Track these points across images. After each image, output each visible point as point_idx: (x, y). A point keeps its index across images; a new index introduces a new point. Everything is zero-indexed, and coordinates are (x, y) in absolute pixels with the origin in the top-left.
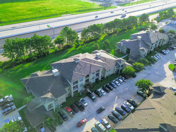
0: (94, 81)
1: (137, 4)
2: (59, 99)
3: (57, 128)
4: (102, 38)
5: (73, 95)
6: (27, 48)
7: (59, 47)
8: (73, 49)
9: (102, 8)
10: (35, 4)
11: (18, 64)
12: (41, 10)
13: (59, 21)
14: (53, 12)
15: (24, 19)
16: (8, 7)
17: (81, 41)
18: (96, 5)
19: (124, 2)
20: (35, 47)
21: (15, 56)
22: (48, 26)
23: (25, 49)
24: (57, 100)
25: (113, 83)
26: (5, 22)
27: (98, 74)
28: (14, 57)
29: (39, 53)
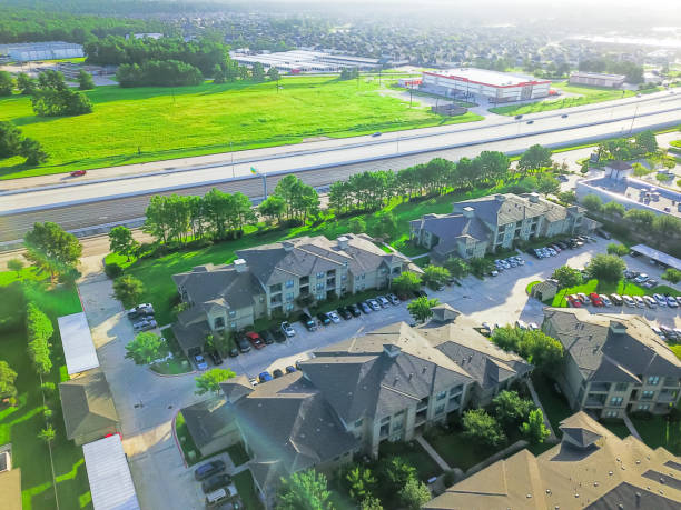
0: (322, 296)
1: (560, 108)
2: (240, 313)
3: (225, 361)
4: (388, 209)
5: (269, 313)
6: (193, 217)
7: (268, 223)
8: (305, 228)
9: (434, 120)
10: (233, 103)
11: (171, 252)
12: (249, 121)
13: (289, 155)
14: (281, 128)
15: (198, 148)
16: (162, 111)
17: (326, 212)
18: (416, 111)
19: (518, 99)
20: (212, 217)
21: (167, 232)
22: (253, 170)
23: (189, 220)
24: (234, 315)
25: (364, 304)
26: (150, 155)
27: (333, 279)
28: (163, 236)
29: (219, 231)
